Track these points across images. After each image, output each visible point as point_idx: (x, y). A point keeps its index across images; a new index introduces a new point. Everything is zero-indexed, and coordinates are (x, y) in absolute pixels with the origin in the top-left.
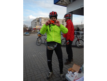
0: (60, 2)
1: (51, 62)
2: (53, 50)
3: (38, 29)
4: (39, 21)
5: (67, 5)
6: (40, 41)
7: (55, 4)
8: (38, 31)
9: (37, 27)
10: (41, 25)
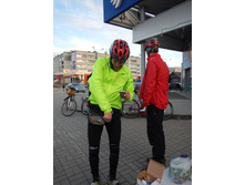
0: (117, 19)
1: (97, 151)
2: (102, 126)
3: (67, 77)
4: (69, 58)
5: (133, 26)
6: (71, 105)
7: (107, 21)
8: (67, 81)
9: (66, 72)
10: (74, 67)
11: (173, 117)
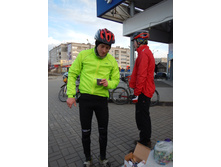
0: (109, 14)
3: (64, 67)
4: (66, 50)
5: (124, 20)
7: (100, 16)
8: (64, 70)
9: (63, 62)
10: (70, 58)
11: (158, 103)
